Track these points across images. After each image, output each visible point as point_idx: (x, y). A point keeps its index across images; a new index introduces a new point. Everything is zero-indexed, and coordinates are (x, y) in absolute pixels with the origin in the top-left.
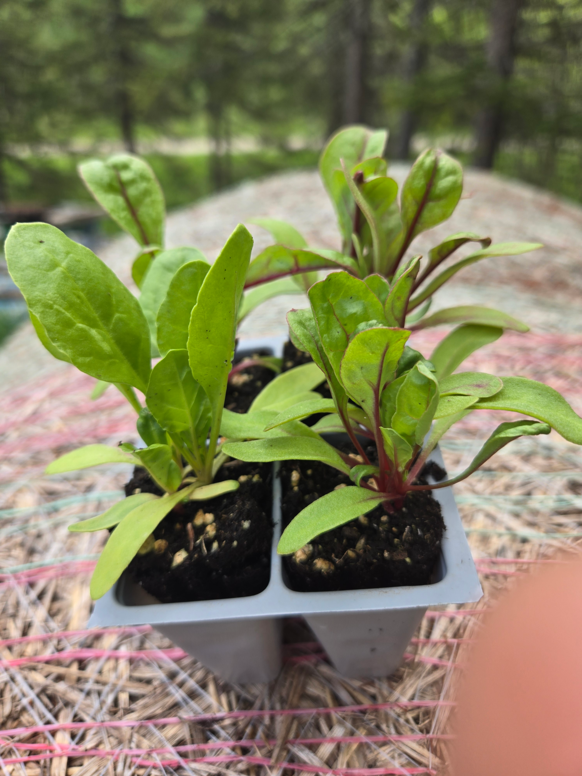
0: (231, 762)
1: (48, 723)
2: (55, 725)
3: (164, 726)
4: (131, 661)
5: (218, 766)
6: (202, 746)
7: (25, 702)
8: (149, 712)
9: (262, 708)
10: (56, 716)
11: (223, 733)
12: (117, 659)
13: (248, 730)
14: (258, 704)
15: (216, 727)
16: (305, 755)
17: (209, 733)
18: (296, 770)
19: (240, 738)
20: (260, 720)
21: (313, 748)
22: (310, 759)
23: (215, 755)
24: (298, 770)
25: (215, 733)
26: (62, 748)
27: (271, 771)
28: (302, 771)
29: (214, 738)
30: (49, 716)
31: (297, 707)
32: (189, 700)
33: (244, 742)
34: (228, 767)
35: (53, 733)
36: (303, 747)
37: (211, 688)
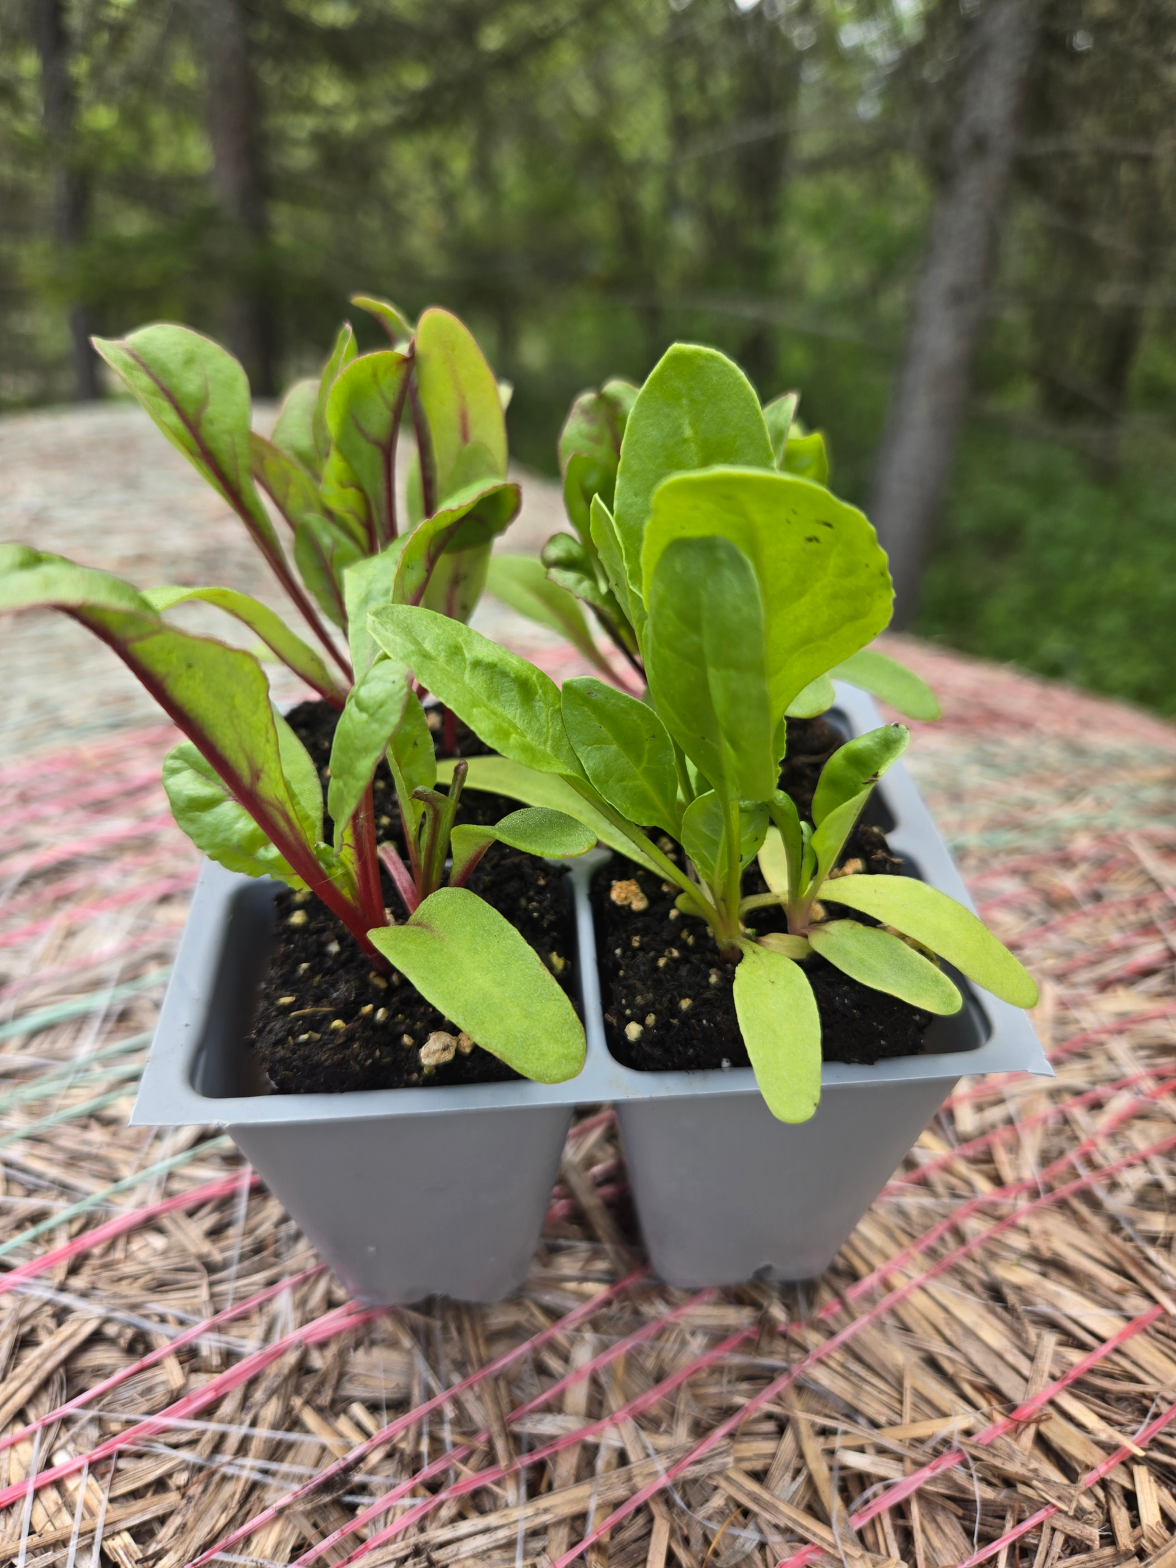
0: (424, 1518)
3: (247, 1539)
4: (95, 1467)
5: (403, 1539)
6: (350, 1527)
8: (200, 1535)
9: (429, 1394)
11: (376, 1480)
12: (58, 1484)
13: (424, 1447)
14: (417, 1393)
15: (358, 1478)
16: (548, 1425)
17: (349, 1499)
18: (547, 1458)
19: (415, 1471)
20: (437, 1416)
21: (554, 1407)
22: (561, 1428)
23: (386, 1524)
24: (550, 1455)
25: (362, 1489)
27: (504, 1489)
28: (556, 1453)
29: (364, 1500)
31: (491, 1361)
32: (273, 1466)
33: (428, 1471)
34: (422, 1530)
36: (536, 1417)
37: (309, 1418)
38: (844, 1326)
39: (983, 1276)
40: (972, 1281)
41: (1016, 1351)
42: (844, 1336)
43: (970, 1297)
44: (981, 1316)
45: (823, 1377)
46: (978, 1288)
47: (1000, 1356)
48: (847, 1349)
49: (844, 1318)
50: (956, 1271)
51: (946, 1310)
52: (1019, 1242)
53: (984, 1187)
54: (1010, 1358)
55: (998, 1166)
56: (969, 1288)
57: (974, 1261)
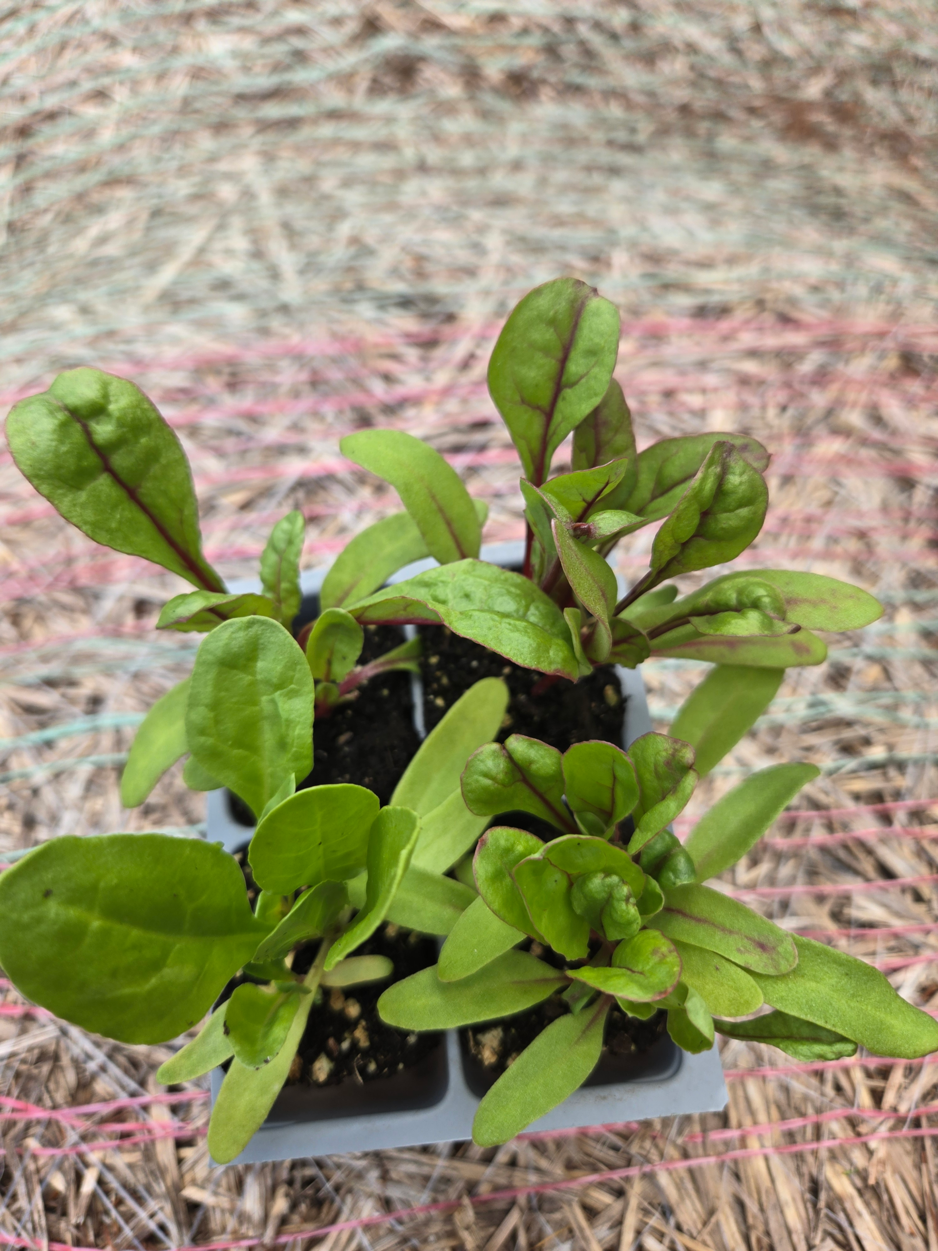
1: (133, 1095)
2: (146, 1098)
7: (92, 1066)
10: (142, 1083)
26: (164, 1127)
30: (133, 1085)
35: (145, 1108)
38: (697, 1156)
39: (814, 1172)
40: (805, 1170)
41: (802, 1237)
42: (693, 1163)
43: (796, 1181)
44: (794, 1200)
45: (664, 1179)
46: (807, 1178)
47: (789, 1233)
48: (691, 1172)
49: (700, 1151)
50: (799, 1157)
51: (773, 1181)
52: (858, 1158)
53: (864, 1098)
54: (795, 1238)
55: (888, 1086)
56: (800, 1175)
57: (816, 1157)
